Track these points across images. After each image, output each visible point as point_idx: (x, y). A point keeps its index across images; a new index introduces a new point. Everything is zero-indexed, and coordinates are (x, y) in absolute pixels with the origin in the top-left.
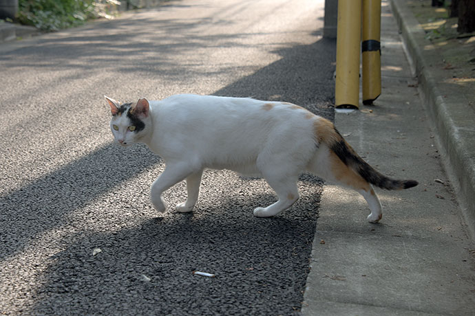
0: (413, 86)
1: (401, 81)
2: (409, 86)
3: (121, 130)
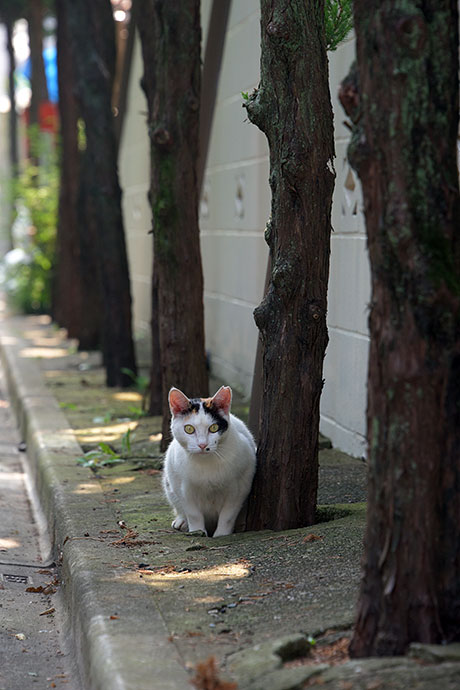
3: (201, 431)
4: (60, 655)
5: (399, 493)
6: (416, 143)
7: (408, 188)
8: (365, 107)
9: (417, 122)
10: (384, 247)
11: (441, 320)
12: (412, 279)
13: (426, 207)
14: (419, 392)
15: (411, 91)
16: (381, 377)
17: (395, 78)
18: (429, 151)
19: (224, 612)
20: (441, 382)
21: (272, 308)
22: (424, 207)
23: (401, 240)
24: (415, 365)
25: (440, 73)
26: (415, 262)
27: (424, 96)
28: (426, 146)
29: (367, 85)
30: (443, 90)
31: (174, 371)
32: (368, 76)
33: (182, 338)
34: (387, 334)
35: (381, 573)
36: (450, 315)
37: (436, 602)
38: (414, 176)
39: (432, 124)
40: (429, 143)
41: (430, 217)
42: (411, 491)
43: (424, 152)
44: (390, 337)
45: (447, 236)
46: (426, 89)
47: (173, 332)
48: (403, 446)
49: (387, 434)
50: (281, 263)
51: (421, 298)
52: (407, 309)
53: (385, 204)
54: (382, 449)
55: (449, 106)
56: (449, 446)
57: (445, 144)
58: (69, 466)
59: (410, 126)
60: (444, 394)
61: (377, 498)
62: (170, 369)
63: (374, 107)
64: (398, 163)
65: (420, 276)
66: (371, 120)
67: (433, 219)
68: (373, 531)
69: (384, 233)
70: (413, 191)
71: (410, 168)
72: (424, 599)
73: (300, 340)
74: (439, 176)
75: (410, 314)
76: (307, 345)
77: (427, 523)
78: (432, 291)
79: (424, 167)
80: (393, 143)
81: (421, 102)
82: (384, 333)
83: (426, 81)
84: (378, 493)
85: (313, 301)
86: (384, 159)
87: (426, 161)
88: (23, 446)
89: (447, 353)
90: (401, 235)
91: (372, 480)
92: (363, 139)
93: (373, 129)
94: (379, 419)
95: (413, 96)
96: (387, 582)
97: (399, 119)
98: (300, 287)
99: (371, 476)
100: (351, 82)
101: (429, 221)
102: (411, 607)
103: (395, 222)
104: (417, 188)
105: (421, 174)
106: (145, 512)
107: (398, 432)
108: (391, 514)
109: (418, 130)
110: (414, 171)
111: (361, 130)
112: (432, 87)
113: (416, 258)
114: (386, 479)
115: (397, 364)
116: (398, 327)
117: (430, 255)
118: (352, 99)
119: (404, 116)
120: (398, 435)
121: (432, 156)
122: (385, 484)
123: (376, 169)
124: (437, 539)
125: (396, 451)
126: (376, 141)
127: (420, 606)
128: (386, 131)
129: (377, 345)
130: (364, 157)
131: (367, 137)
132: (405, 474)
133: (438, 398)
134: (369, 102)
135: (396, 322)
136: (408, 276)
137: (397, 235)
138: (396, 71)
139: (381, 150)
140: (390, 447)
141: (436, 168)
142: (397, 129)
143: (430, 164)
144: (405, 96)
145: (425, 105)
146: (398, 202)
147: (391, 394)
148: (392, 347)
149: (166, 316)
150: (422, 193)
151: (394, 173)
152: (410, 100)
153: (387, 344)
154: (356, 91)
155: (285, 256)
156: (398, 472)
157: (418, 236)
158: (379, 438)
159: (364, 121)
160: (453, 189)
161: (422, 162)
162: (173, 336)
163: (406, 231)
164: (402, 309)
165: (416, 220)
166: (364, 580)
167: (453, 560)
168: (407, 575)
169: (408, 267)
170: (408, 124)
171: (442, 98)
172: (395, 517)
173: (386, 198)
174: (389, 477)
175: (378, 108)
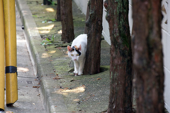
0: (36, 87)
1: (28, 82)
2: (34, 87)
3: (75, 56)
4: (43, 110)
5: (116, 88)
6: (120, 16)
7: (118, 25)
8: (109, 8)
9: (120, 12)
10: (113, 37)
11: (125, 53)
12: (119, 44)
13: (122, 29)
14: (121, 67)
15: (119, 5)
16: (113, 64)
17: (115, 3)
18: (122, 18)
19: (80, 104)
20: (125, 65)
21: (90, 22)
22: (121, 29)
23: (117, 36)
24: (120, 62)
25: (125, 1)
26: (120, 41)
27: (121, 6)
28: (122, 17)
29: (110, 3)
30: (125, 5)
32: (110, 2)
33: (67, 12)
34: (114, 55)
35: (113, 104)
36: (127, 52)
37: (124, 110)
38: (119, 23)
39: (123, 12)
40: (123, 16)
41: (123, 31)
42: (119, 87)
43: (121, 18)
44: (115, 56)
45: (126, 35)
46: (122, 5)
47: (64, 11)
48: (117, 78)
49: (114, 75)
50: (92, 11)
51: (121, 48)
52: (118, 50)
53: (113, 28)
54: (113, 78)
55: (127, 8)
56: (127, 78)
57: (126, 16)
58: (39, 45)
59: (119, 12)
60: (126, 67)
61: (112, 88)
62: (63, 20)
63: (111, 8)
64: (116, 20)
65: (121, 44)
66: (110, 11)
67: (123, 32)
68: (111, 95)
69: (113, 35)
70: (119, 26)
71: (119, 21)
72: (121, 109)
73: (96, 30)
74: (124, 23)
75: (119, 51)
76: (98, 31)
77: (122, 94)
78: (123, 47)
79: (122, 21)
80: (115, 16)
81: (121, 7)
82: (113, 55)
83: (122, 3)
84: (112, 87)
85: (99, 20)
86: (113, 19)
87: (122, 20)
88: (23, 27)
89: (126, 59)
90: (117, 35)
91: (111, 85)
92: (109, 15)
93: (111, 13)
94: (112, 72)
95: (119, 6)
96: (114, 106)
97: (116, 11)
98: (96, 17)
99: (111, 84)
100: (106, 2)
101: (122, 32)
102: (119, 111)
103: (116, 33)
104: (120, 25)
105: (121, 22)
106: (59, 65)
107: (116, 75)
108: (115, 92)
109: (120, 13)
110: (119, 22)
111: (108, 13)
112: (123, 4)
113: (120, 40)
114: (114, 85)
115: (116, 61)
116: (116, 54)
117: (123, 39)
118: (107, 6)
119: (117, 10)
120: (116, 76)
121: (123, 19)
122: (113, 86)
123: (112, 21)
124: (124, 97)
125: (116, 79)
126: (111, 15)
127: (121, 111)
128: (114, 13)
129: (112, 57)
130: (109, 19)
131: (110, 14)
132: (118, 84)
133: (124, 68)
134: (110, 7)
135: (116, 53)
136: (118, 44)
137: (116, 35)
138: (115, 1)
139: (113, 17)
140: (115, 78)
141: (124, 21)
142: (116, 13)
143: (123, 20)
144: (117, 6)
145: (122, 8)
146: (116, 28)
147: (115, 67)
148: (115, 58)
149: (62, 7)
150: (121, 26)
151: (115, 22)
152: (118, 7)
153: (114, 57)
154: (107, 4)
155: (92, 9)
156: (116, 84)
157: (120, 35)
158: (112, 76)
159: (109, 11)
160: (128, 25)
161: (121, 20)
162: (64, 12)
163: (118, 34)
164: (117, 50)
165: (120, 32)
166: (109, 105)
167: (127, 101)
168: (118, 104)
169: (118, 42)
170: (118, 12)
171: (125, 6)
172: (116, 93)
173: (114, 27)
174: (114, 84)
175: (112, 9)
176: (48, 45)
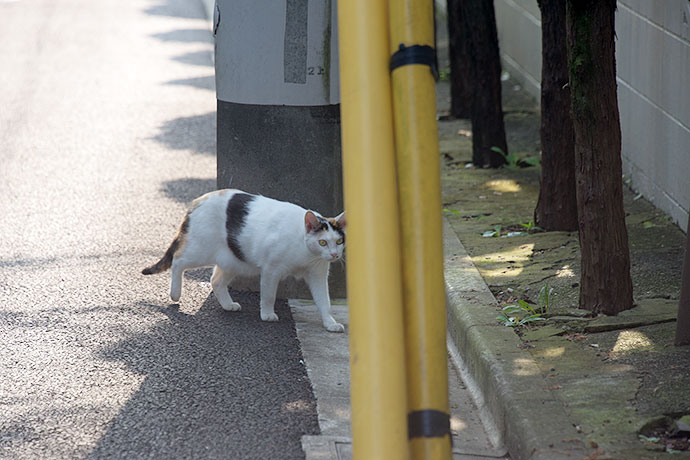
31: (592, 229)
33: (600, 195)
47: (590, 189)
58: (492, 325)
62: (588, 226)
106: (593, 407)
149: (583, 173)
162: (591, 194)
176: (526, 324)
